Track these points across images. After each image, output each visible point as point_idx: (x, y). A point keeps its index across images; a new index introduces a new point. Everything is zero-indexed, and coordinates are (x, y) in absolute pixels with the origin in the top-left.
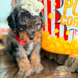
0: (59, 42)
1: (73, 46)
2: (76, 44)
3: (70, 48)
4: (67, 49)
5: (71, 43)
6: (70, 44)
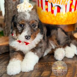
0: (48, 15)
1: (58, 18)
2: (60, 16)
3: (56, 19)
4: (53, 20)
5: (56, 16)
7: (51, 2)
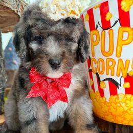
4: (106, 112)
6: (109, 104)
7: (96, 72)
